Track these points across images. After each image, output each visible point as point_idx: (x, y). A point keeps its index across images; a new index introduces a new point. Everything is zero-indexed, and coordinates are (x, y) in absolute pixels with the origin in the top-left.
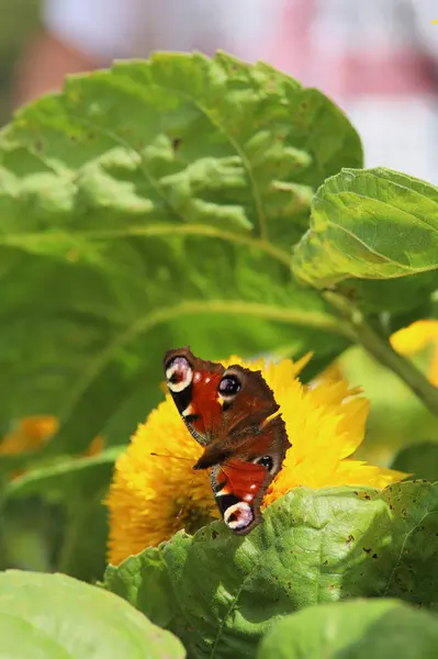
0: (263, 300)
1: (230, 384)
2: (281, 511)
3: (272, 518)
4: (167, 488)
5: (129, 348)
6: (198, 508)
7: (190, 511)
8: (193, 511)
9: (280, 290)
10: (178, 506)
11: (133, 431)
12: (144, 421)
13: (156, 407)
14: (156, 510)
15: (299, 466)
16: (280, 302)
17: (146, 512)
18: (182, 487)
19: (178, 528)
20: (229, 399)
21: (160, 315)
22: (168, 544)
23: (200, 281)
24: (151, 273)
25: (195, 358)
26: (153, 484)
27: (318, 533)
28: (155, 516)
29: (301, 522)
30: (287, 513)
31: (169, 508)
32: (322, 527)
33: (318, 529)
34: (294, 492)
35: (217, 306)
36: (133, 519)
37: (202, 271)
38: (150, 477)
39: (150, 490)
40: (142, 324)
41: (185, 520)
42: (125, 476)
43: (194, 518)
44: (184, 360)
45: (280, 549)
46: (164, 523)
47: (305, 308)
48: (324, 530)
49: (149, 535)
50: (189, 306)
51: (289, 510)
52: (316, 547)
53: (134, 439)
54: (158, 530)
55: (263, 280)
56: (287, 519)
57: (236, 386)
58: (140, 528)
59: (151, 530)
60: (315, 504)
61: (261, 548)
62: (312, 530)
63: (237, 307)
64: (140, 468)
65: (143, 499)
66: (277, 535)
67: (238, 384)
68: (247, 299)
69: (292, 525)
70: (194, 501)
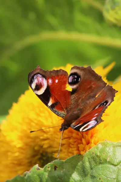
0: (88, 32)
1: (74, 78)
2: (94, 155)
3: (89, 159)
4: (29, 140)
5: (12, 59)
6: (47, 153)
7: (42, 154)
8: (44, 154)
9: (98, 26)
10: (35, 151)
11: (10, 107)
12: (16, 101)
13: (24, 93)
14: (22, 153)
15: (105, 129)
16: (98, 34)
17: (17, 154)
18: (38, 140)
19: (35, 164)
20: (75, 87)
21: (30, 40)
22: (29, 173)
23: (53, 20)
24: (25, 15)
25: (45, 72)
26: (21, 138)
27: (115, 168)
28: (22, 156)
29: (106, 161)
30: (97, 156)
31: (29, 152)
32: (118, 164)
33: (115, 166)
34: (101, 143)
35: (62, 35)
36: (10, 159)
37: (54, 14)
38: (19, 134)
39: (20, 142)
40: (20, 45)
41: (40, 159)
42: (5, 134)
43: (45, 158)
44: (39, 75)
45: (93, 177)
46: (26, 161)
47: (112, 36)
48: (119, 166)
49: (18, 168)
50: (46, 35)
51: (98, 154)
52: (114, 176)
53: (11, 112)
54: (24, 165)
55: (89, 21)
56: (98, 160)
57: (77, 79)
58: (13, 163)
59: (19, 164)
60: (114, 152)
61: (82, 176)
62: (112, 166)
63: (74, 36)
64: (13, 129)
65: (15, 147)
66: (92, 169)
67: (79, 76)
68: (80, 31)
69: (100, 163)
70: (45, 148)
